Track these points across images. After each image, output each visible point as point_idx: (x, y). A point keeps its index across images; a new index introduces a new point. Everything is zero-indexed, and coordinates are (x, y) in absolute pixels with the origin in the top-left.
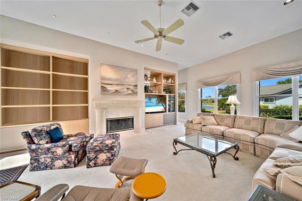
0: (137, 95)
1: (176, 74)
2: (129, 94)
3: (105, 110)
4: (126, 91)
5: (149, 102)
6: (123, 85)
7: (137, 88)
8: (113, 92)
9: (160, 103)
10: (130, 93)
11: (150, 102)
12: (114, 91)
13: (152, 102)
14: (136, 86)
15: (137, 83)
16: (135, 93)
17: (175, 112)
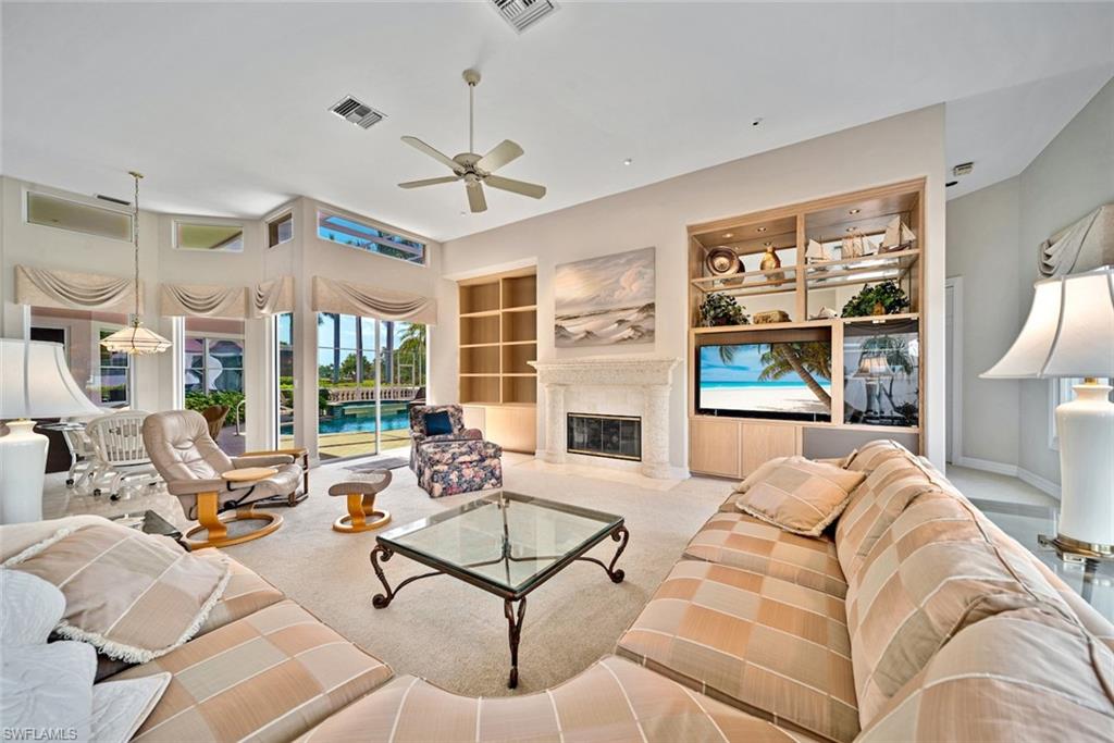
0: (653, 341)
1: (924, 181)
2: (625, 340)
3: (562, 390)
4: (614, 332)
5: (721, 363)
6: (607, 312)
7: (653, 316)
8: (578, 337)
9: (791, 368)
10: (626, 337)
11: (728, 367)
12: (583, 335)
13: (736, 364)
14: (651, 306)
15: (654, 297)
16: (645, 335)
17: (912, 430)
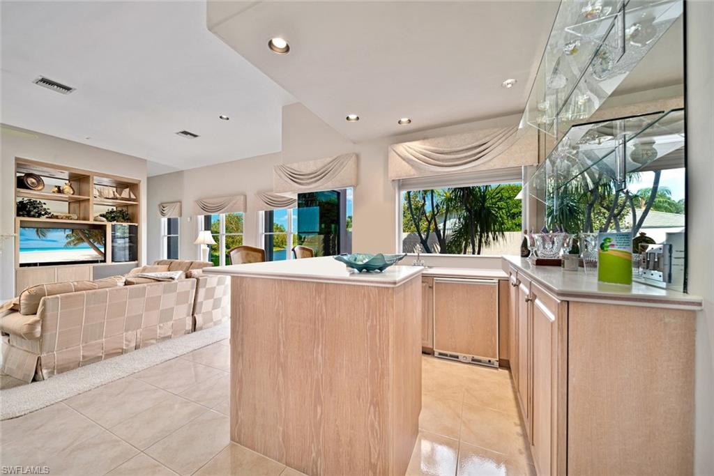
1: (140, 181)
5: (38, 238)
9: (83, 241)
11: (43, 238)
13: (48, 239)
17: (136, 262)
